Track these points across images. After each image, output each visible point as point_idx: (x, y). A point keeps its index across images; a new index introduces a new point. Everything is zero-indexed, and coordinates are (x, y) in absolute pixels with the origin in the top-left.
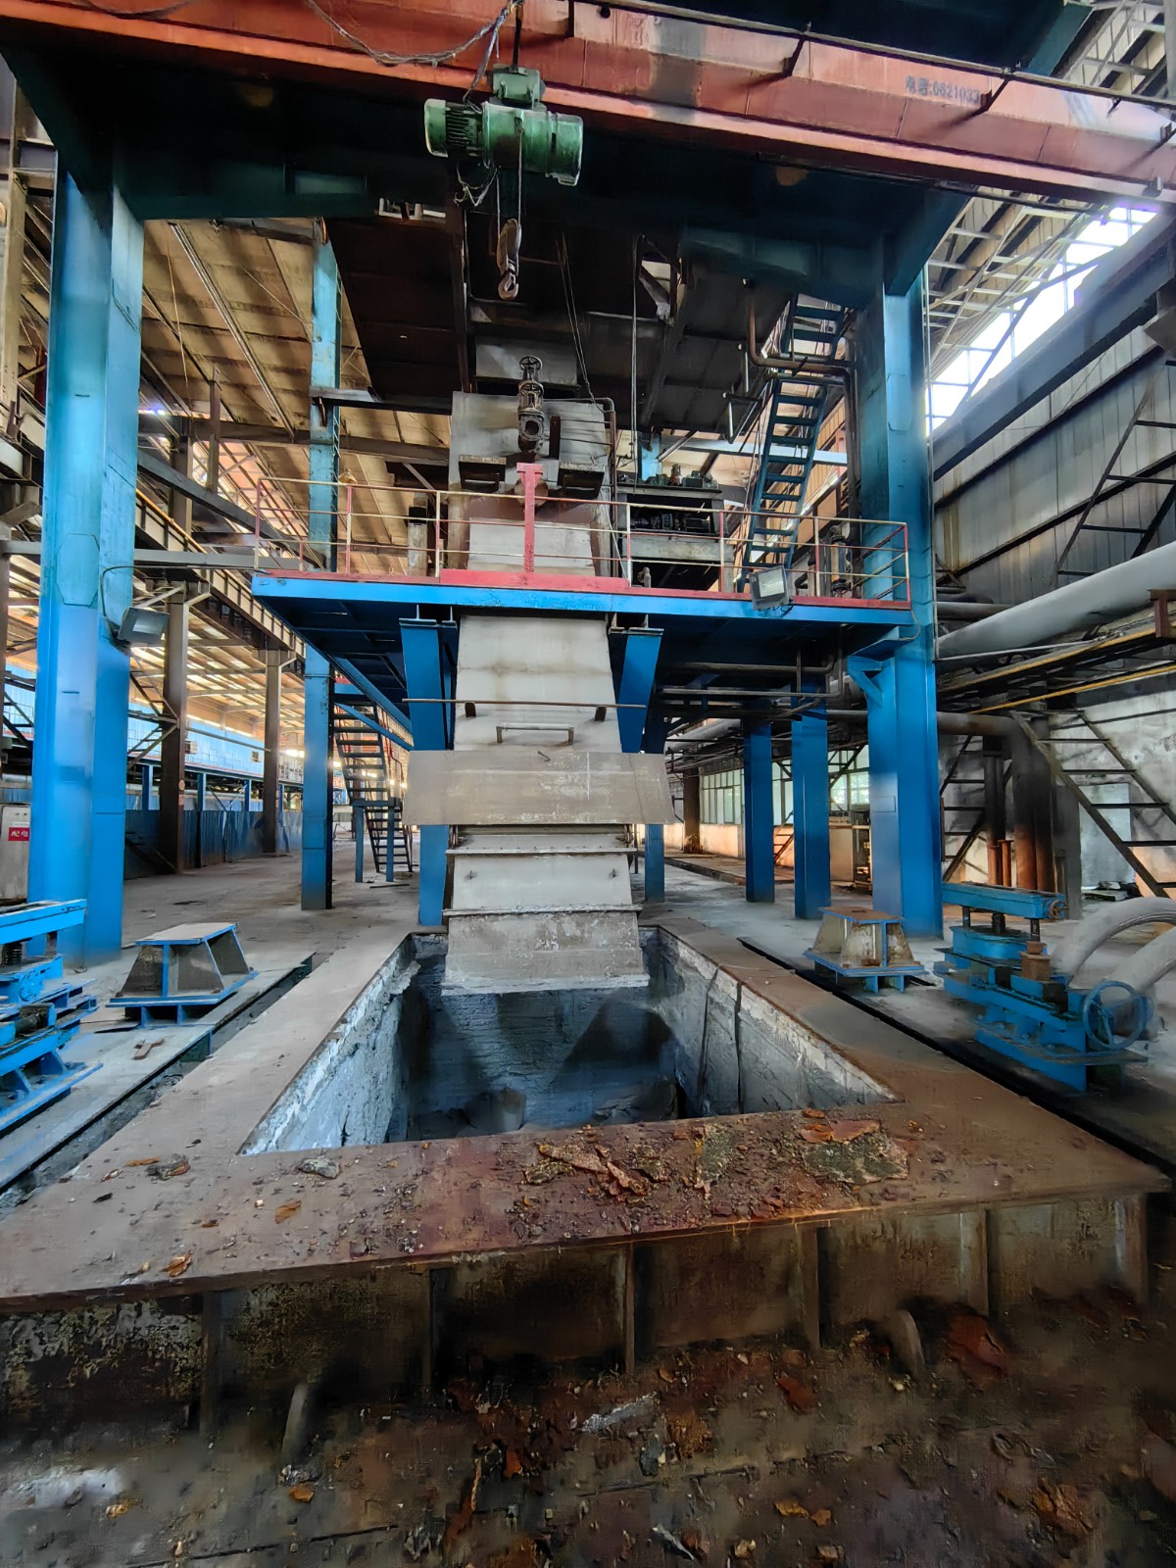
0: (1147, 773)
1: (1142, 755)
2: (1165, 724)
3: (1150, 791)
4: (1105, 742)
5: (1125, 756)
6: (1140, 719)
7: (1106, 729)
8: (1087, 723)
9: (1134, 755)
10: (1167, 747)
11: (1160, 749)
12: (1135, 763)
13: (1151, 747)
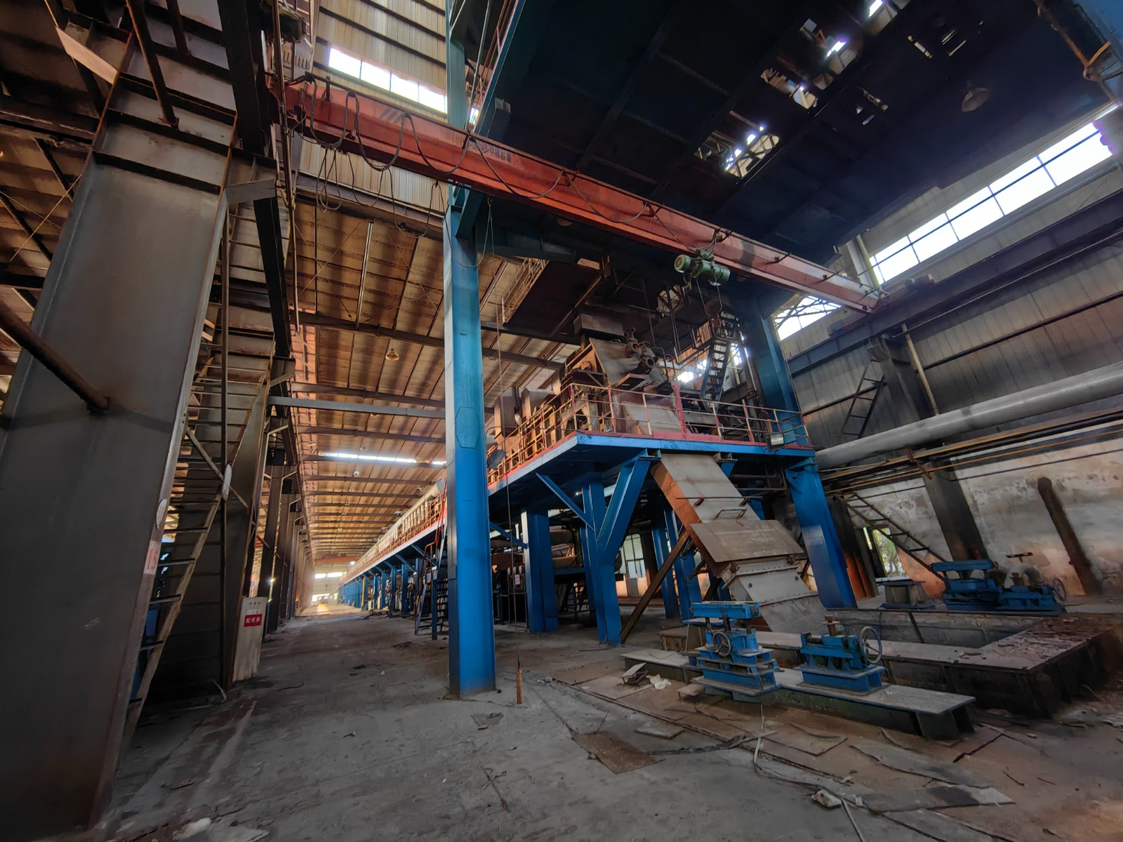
0: (895, 519)
1: (890, 511)
2: (897, 497)
3: (898, 527)
4: (872, 507)
5: (882, 512)
6: (885, 495)
7: (870, 501)
8: (860, 498)
9: (886, 511)
10: (901, 508)
11: (898, 508)
12: (888, 515)
13: (893, 507)
